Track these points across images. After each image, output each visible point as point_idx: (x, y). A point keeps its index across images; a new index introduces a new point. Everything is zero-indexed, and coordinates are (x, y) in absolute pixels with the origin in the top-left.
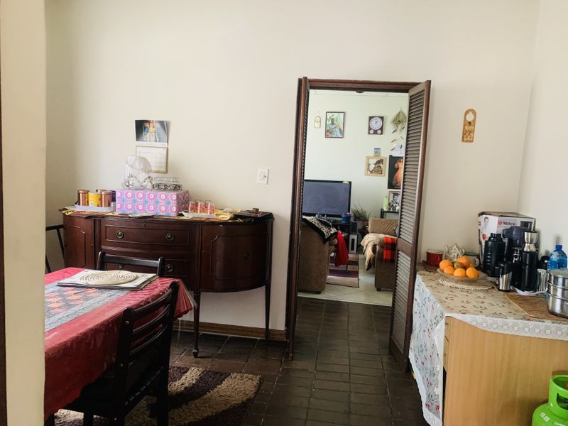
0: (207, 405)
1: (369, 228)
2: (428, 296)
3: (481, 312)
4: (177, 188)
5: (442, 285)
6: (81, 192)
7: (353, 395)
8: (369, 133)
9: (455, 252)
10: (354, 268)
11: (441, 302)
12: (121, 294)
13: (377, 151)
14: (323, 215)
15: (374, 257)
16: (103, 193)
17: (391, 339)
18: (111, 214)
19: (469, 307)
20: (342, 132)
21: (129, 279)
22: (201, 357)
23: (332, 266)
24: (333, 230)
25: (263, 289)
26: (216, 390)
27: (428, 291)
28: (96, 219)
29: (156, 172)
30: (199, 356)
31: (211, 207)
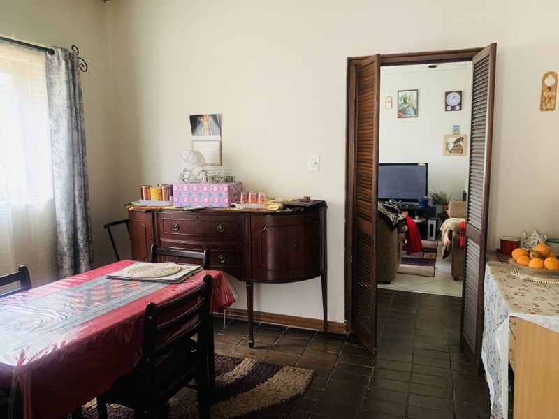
0: (255, 399)
1: (449, 212)
2: (494, 291)
3: (557, 312)
4: (229, 179)
5: (514, 278)
6: (143, 187)
7: (412, 397)
8: (446, 110)
9: (535, 239)
10: (431, 256)
11: (507, 298)
13: (456, 128)
14: (398, 200)
15: (451, 244)
16: (163, 188)
17: (462, 335)
18: (169, 208)
19: (544, 306)
20: (416, 111)
21: (172, 272)
22: (255, 348)
23: (404, 254)
24: (402, 216)
25: (319, 279)
26: (266, 383)
27: (495, 283)
28: (155, 213)
29: (212, 165)
30: (254, 346)
31: (262, 197)
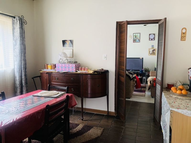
0: (83, 138)
1: (150, 74)
2: (165, 101)
3: (186, 108)
4: (76, 62)
5: (172, 97)
6: (46, 65)
7: (137, 137)
8: (149, 40)
9: (179, 84)
10: (144, 89)
11: (169, 103)
12: (51, 99)
13: (153, 46)
14: (133, 70)
16: (52, 65)
17: (154, 116)
18: (54, 72)
19: (181, 106)
20: (139, 40)
21: (55, 94)
22: (84, 121)
23: (135, 88)
24: (134, 76)
25: (106, 97)
26: (87, 133)
27: (165, 99)
28: (49, 74)
29: (69, 57)
30: (84, 120)
31: (87, 68)
